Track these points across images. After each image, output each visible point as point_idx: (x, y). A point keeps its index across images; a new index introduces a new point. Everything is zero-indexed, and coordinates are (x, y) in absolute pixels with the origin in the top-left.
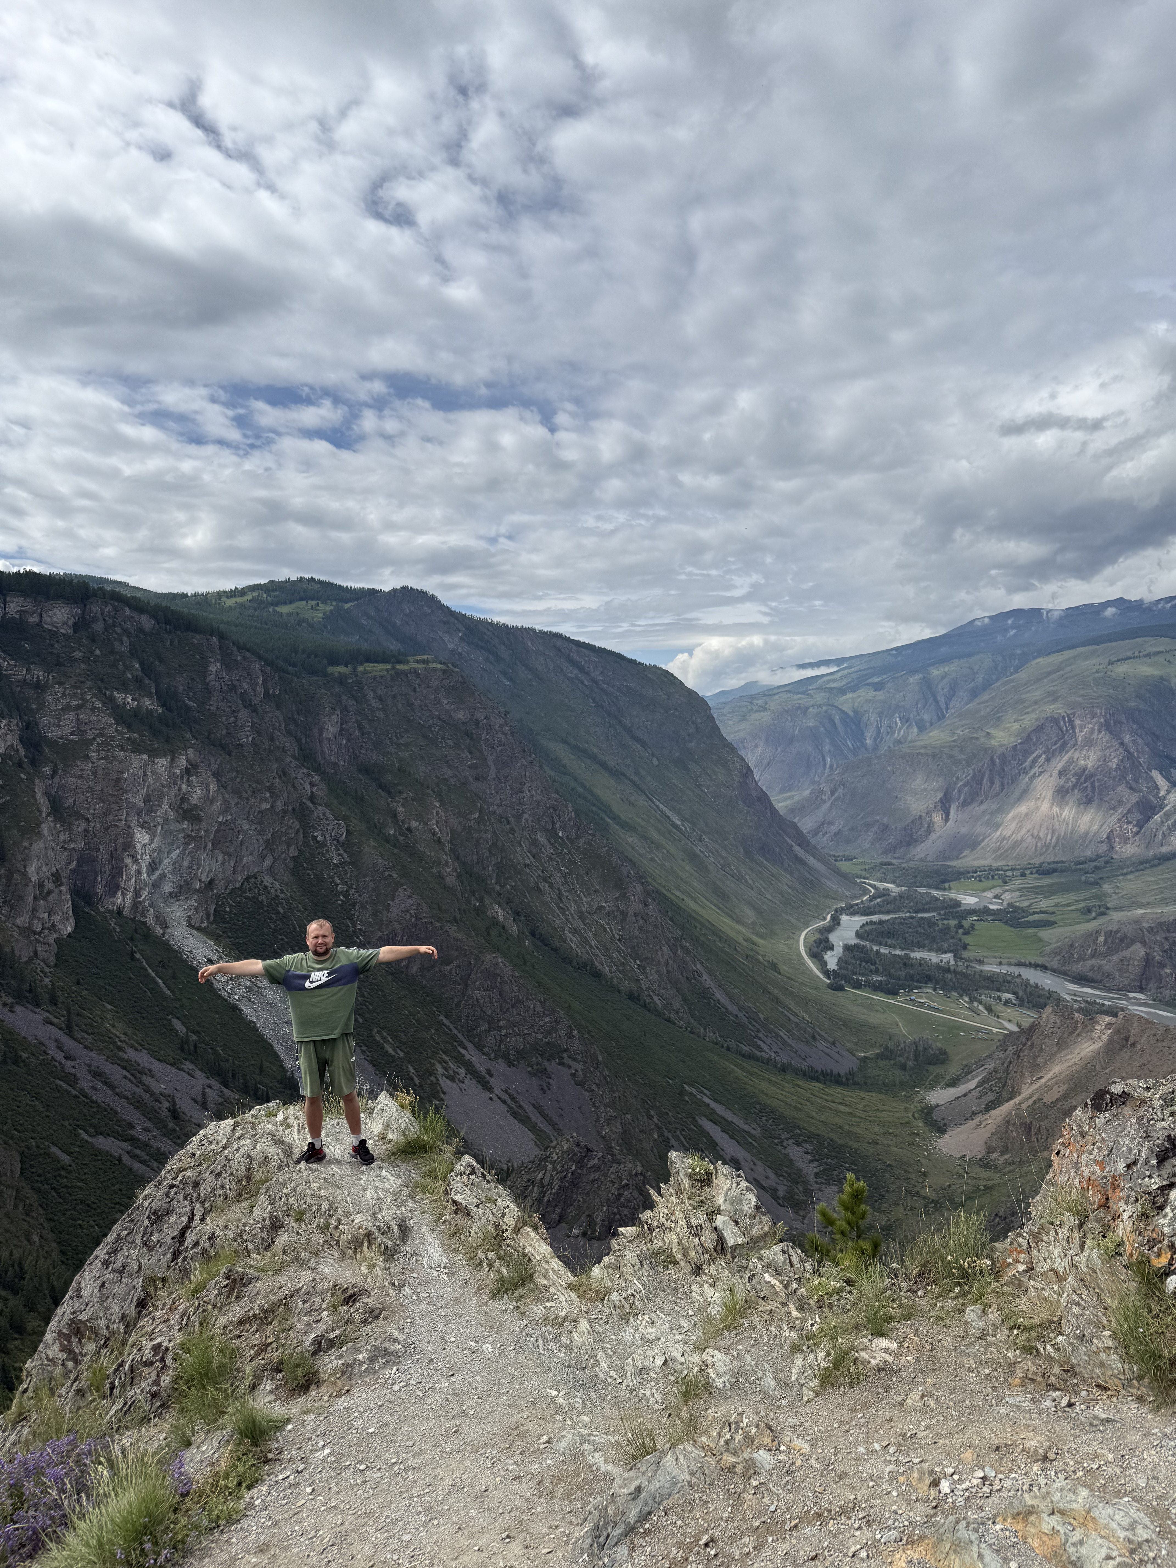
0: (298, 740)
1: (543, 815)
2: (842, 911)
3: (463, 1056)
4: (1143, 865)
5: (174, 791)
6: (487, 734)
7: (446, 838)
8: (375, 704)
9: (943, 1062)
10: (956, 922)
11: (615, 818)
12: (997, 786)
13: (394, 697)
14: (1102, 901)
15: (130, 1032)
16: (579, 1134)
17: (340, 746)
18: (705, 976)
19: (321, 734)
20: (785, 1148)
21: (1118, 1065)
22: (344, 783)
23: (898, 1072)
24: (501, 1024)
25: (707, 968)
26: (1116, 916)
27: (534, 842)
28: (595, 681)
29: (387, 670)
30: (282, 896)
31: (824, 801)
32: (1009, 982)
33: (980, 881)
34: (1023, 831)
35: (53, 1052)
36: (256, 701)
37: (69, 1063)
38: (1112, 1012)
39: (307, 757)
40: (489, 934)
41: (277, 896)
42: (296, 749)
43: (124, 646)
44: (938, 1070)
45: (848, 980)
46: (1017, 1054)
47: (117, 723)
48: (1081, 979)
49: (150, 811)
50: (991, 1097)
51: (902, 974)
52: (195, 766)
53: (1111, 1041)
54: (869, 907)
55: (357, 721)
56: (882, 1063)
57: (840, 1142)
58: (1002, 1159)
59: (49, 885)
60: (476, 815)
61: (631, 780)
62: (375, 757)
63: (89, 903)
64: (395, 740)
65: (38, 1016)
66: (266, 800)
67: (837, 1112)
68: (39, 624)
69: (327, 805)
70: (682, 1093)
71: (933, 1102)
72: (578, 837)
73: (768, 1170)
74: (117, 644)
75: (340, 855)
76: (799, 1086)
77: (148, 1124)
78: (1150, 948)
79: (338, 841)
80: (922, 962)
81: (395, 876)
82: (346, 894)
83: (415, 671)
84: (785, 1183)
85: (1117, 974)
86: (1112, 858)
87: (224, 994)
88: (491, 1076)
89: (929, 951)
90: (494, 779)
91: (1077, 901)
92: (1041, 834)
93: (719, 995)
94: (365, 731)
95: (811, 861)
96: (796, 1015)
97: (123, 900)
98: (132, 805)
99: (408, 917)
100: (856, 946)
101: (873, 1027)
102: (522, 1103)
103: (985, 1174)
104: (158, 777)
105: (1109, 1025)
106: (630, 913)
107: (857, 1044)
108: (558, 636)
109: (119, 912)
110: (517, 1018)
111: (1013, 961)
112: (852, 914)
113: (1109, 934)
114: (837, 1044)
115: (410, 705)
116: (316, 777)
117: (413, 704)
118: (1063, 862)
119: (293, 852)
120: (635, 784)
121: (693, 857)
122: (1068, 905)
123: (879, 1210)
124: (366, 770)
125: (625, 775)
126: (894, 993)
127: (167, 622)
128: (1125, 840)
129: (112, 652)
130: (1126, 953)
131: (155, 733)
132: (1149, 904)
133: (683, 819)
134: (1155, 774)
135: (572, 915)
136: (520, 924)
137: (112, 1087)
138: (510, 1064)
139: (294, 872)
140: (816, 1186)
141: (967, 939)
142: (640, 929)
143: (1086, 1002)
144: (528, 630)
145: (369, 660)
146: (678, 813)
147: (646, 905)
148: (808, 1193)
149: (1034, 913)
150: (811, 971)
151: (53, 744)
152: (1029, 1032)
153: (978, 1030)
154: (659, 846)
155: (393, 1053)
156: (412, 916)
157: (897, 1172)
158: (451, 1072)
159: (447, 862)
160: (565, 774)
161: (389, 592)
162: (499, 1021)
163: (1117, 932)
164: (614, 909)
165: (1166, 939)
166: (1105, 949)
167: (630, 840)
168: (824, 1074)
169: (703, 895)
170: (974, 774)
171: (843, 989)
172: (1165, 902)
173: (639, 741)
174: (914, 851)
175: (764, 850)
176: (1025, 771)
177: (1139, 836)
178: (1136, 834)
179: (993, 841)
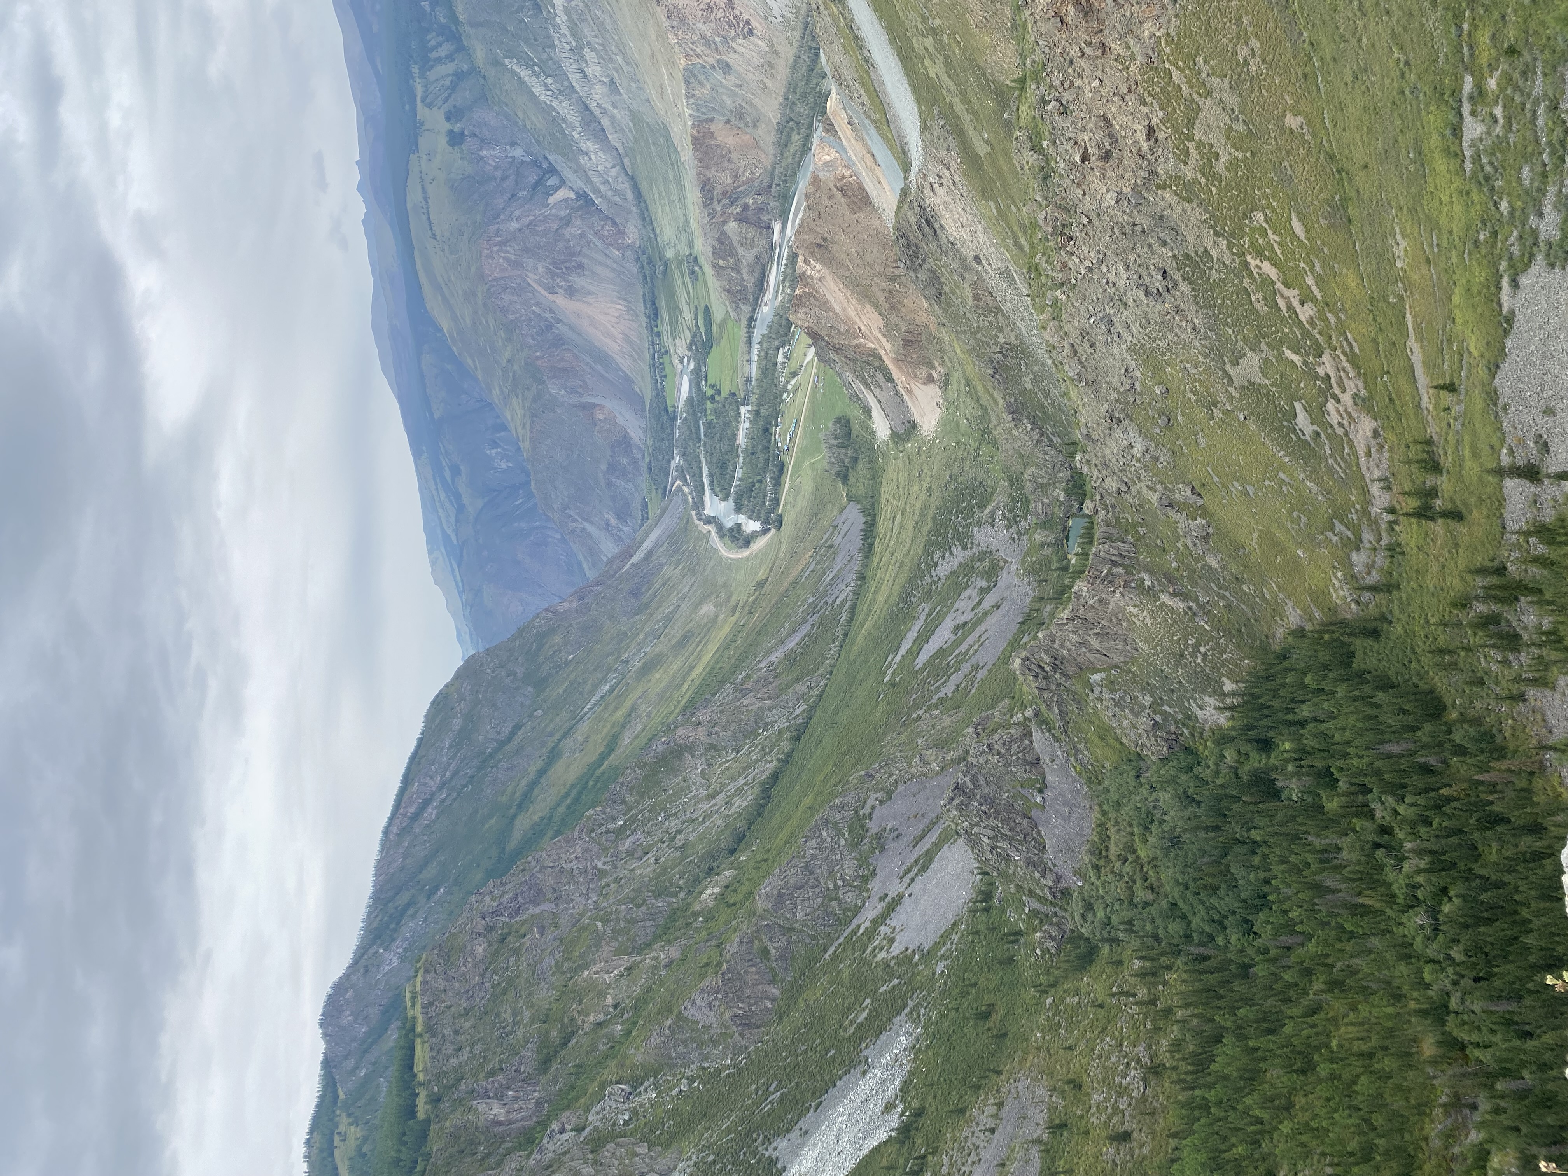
0: (508, 1152)
1: (599, 844)
2: (700, 514)
3: (867, 929)
4: (646, 219)
6: (502, 915)
7: (625, 961)
8: (465, 1055)
9: (848, 421)
10: (708, 402)
11: (603, 757)
12: (566, 355)
13: (457, 1033)
14: (683, 260)
16: (941, 797)
17: (516, 1098)
18: (773, 658)
19: (501, 1124)
20: (939, 579)
21: (844, 256)
22: (560, 1090)
23: (861, 465)
24: (831, 886)
25: (764, 656)
26: (698, 247)
27: (630, 853)
28: (442, 786)
29: (423, 1043)
30: (694, 1158)
31: (584, 529)
32: (767, 353)
33: (665, 376)
34: (614, 331)
38: (793, 257)
39: (529, 1139)
40: (734, 904)
41: (695, 1164)
42: (521, 1153)
44: (856, 427)
45: (770, 512)
46: (837, 350)
48: (762, 285)
50: (879, 377)
51: (762, 458)
53: (821, 261)
54: (696, 487)
55: (486, 1078)
56: (852, 480)
57: (930, 525)
58: (940, 369)
60: (599, 924)
61: (560, 740)
62: (530, 1053)
64: (509, 1028)
67: (902, 527)
69: (587, 1110)
70: (894, 684)
71: (888, 432)
72: (624, 802)
73: (962, 597)
75: (646, 1090)
76: (879, 563)
78: (728, 217)
79: (630, 1094)
80: (751, 437)
81: (669, 1022)
82: (691, 1080)
83: (425, 1007)
84: (973, 579)
85: (756, 250)
86: (639, 247)
88: (886, 895)
89: (738, 430)
90: (557, 905)
91: (684, 284)
92: (617, 314)
93: (792, 643)
94: (497, 1067)
95: (648, 544)
96: (809, 564)
99: (717, 1003)
100: (736, 501)
101: (817, 487)
102: (913, 860)
103: (954, 386)
105: (806, 261)
106: (707, 740)
107: (834, 504)
108: (386, 832)
110: (824, 867)
111: (745, 349)
112: (703, 503)
113: (717, 255)
114: (835, 523)
115: (466, 1012)
116: (553, 1126)
117: (465, 1009)
118: (644, 295)
119: (643, 1149)
120: (564, 736)
121: (647, 669)
122: (688, 293)
123: (994, 488)
124: (545, 1063)
125: (553, 748)
126: (781, 467)
128: (621, 233)
130: (735, 240)
132: (685, 215)
133: (604, 680)
134: (551, 200)
135: (711, 807)
136: (723, 866)
138: (873, 873)
139: (667, 1145)
140: (975, 550)
141: (725, 393)
142: (725, 729)
143: (784, 281)
145: (411, 1068)
146: (597, 686)
147: (699, 723)
148: (982, 557)
149: (697, 326)
150: (762, 547)
152: (815, 337)
153: (815, 386)
154: (634, 708)
155: (867, 1011)
156: (716, 999)
157: (956, 470)
158: (885, 942)
159: (653, 959)
160: (551, 818)
161: (327, 1042)
162: (828, 889)
163: (714, 248)
164: (703, 759)
165: (719, 201)
166: (731, 261)
167: (627, 741)
168: (866, 538)
169: (687, 659)
170: (554, 377)
171: (781, 516)
172: (683, 199)
173: (513, 733)
174: (636, 440)
175: (635, 593)
176: (550, 327)
177: (617, 220)
178: (615, 223)
179: (625, 364)
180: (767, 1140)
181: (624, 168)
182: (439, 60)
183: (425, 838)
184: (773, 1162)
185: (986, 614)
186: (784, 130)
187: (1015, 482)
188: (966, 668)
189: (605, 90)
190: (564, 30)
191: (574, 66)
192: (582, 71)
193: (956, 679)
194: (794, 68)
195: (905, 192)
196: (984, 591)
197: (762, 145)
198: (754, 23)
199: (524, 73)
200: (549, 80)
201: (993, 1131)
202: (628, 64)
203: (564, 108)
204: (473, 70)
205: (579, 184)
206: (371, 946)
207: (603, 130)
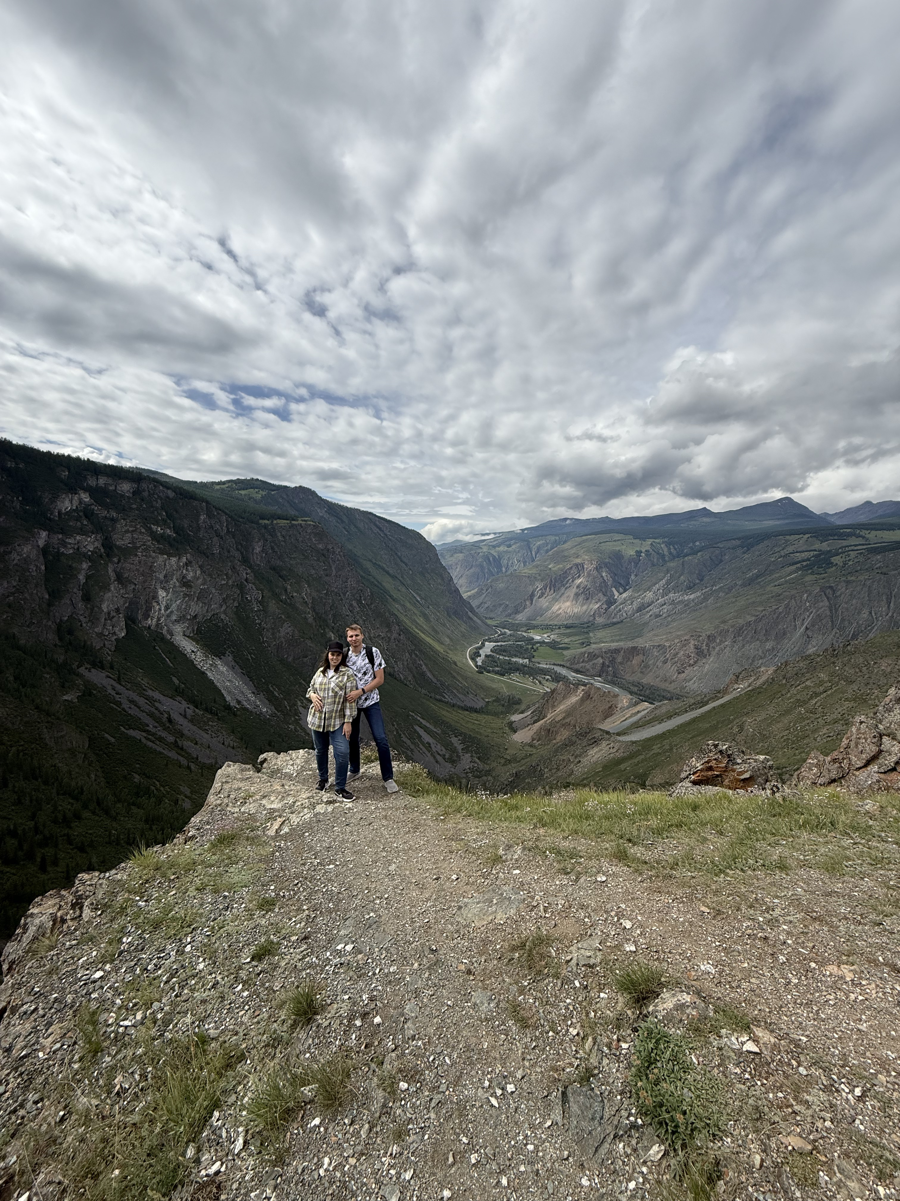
0: (242, 553)
1: (356, 593)
2: (486, 640)
4: (605, 626)
5: (179, 573)
6: (333, 555)
7: (309, 601)
8: (280, 538)
9: (519, 704)
10: (531, 646)
11: (390, 596)
12: (552, 591)
13: (290, 536)
14: (588, 640)
15: (150, 682)
17: (262, 557)
18: (424, 667)
19: (253, 551)
20: (450, 738)
21: (585, 706)
22: (263, 574)
23: (501, 707)
25: (425, 663)
26: (593, 646)
27: (351, 605)
28: (386, 535)
29: (288, 523)
30: (230, 624)
31: (483, 594)
33: (542, 630)
34: (561, 610)
35: (110, 691)
36: (222, 534)
37: (118, 696)
38: (585, 685)
39: (245, 561)
42: (241, 557)
43: (159, 505)
44: (517, 707)
45: (485, 669)
46: (548, 701)
47: (152, 540)
48: (577, 671)
49: (167, 582)
50: (536, 718)
51: (507, 667)
52: (190, 562)
53: (583, 696)
54: (497, 639)
55: (271, 546)
56: (495, 704)
57: (473, 736)
58: (537, 743)
59: (113, 614)
60: (325, 592)
61: (399, 580)
62: (279, 563)
63: (134, 623)
64: (289, 556)
65: (104, 674)
66: (224, 580)
67: (474, 724)
68: (115, 490)
69: (254, 584)
70: (408, 716)
71: (513, 720)
72: (372, 604)
73: (442, 747)
74: (154, 503)
75: (258, 606)
76: (459, 713)
77: (156, 724)
78: (604, 659)
79: (258, 600)
80: (515, 663)
81: (283, 617)
82: (260, 624)
83: (301, 525)
84: (449, 752)
85: (591, 670)
86: (594, 623)
87: (199, 667)
89: (519, 658)
90: (334, 576)
91: (579, 640)
92: (568, 612)
93: (429, 675)
94: (275, 550)
95: (475, 618)
96: (462, 683)
97: (151, 622)
98: (157, 579)
99: (288, 636)
100: (490, 655)
101: (493, 689)
103: (530, 749)
104: (172, 566)
105: (583, 690)
107: (485, 696)
108: (371, 513)
109: (149, 627)
113: (589, 653)
114: (478, 696)
116: (249, 570)
117: (298, 540)
118: (575, 623)
119: (236, 604)
120: (401, 582)
121: (425, 616)
122: (575, 641)
123: (486, 764)
124: (274, 569)
125: (397, 578)
126: (503, 675)
127: (181, 494)
128: (600, 616)
129: (152, 507)
130: (595, 661)
131: (171, 545)
132: (606, 642)
133: (421, 598)
134: (614, 589)
137: (139, 708)
139: (236, 613)
140: (461, 754)
141: (534, 653)
144: (357, 510)
145: (279, 518)
146: (419, 595)
148: (458, 757)
149: (562, 644)
150: (470, 665)
151: (119, 548)
152: (553, 691)
153: (535, 691)
154: (409, 610)
155: (278, 696)
156: (290, 636)
157: (495, 748)
159: (309, 612)
160: (369, 575)
161: (294, 488)
163: (593, 653)
165: (611, 656)
166: (587, 659)
167: (396, 606)
168: (470, 708)
169: (428, 631)
171: (482, 673)
172: (613, 641)
173: (404, 562)
174: (518, 616)
175: (456, 613)
176: (563, 585)
178: (604, 613)
179: (548, 614)
180: (232, 652)
181: (626, 618)
182: (670, 549)
184: (224, 655)
185: (434, 757)
186: (638, 684)
187: (488, 773)
188: (412, 747)
189: (657, 613)
190: (681, 598)
191: (666, 601)
192: (665, 604)
193: (408, 742)
194: (664, 690)
195: (608, 733)
196: (443, 756)
197: (634, 675)
198: (683, 675)
199: (664, 581)
200: (661, 591)
201: (223, 744)
202: (667, 623)
203: (650, 596)
204: (665, 561)
205: (620, 600)
207: (641, 611)
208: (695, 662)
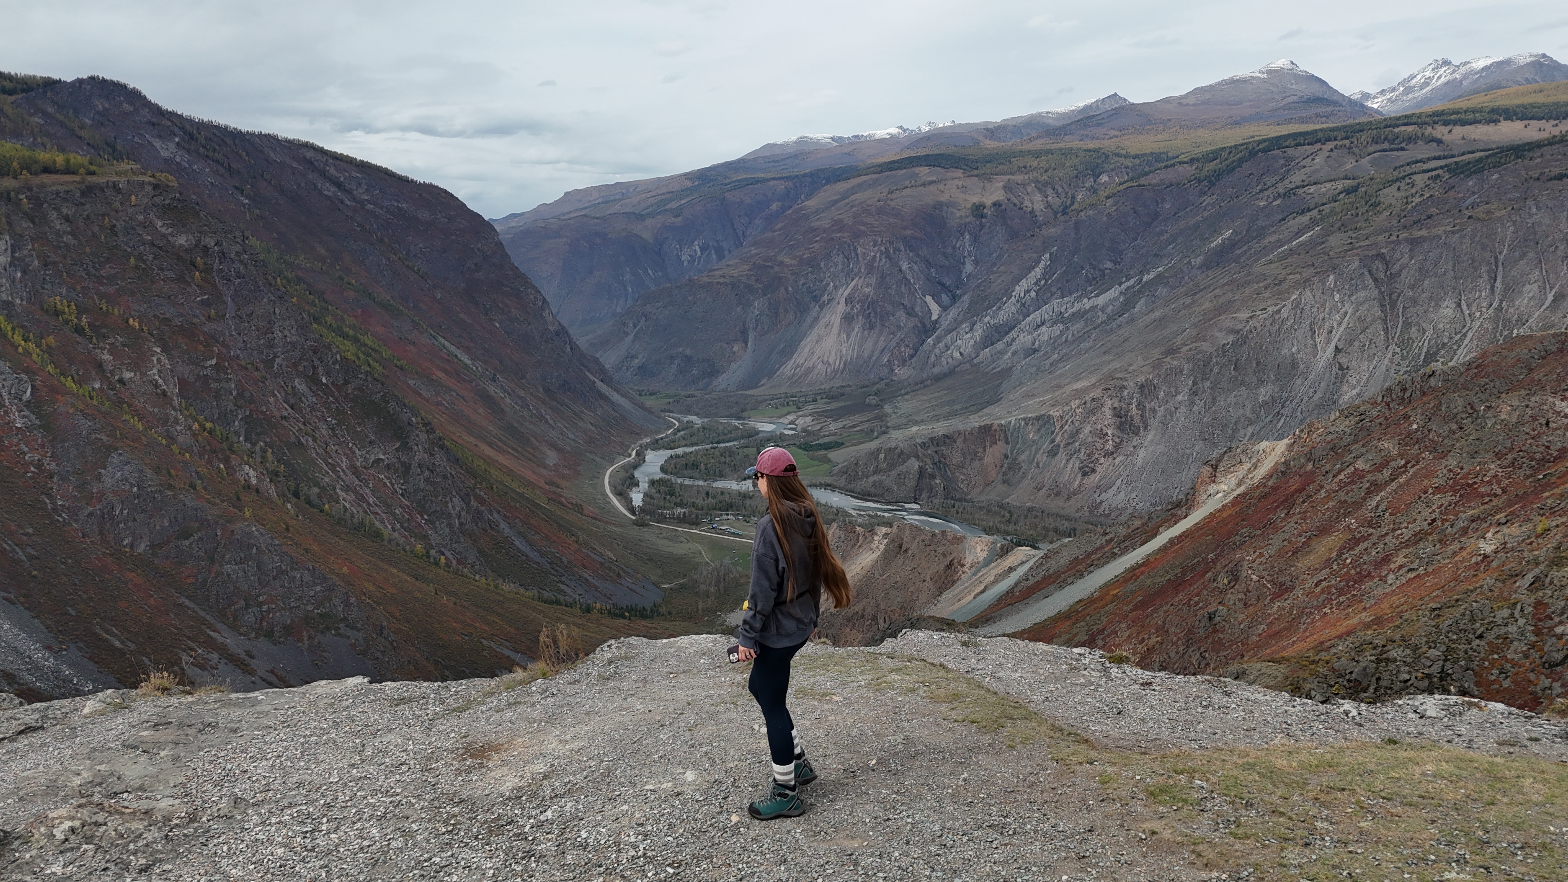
1: (300, 359)
2: (647, 447)
3: (214, 639)
4: (917, 386)
6: (221, 263)
7: (173, 390)
8: (61, 226)
12: (791, 314)
13: (87, 218)
14: (882, 421)
17: (13, 280)
18: (503, 525)
21: (893, 570)
23: (701, 599)
24: (261, 599)
25: (504, 516)
26: (895, 434)
27: (292, 391)
28: (359, 202)
29: (74, 183)
31: (627, 334)
33: (777, 408)
34: (815, 358)
38: (889, 523)
40: (239, 500)
45: (651, 513)
48: (864, 496)
51: (705, 504)
53: (886, 551)
54: (673, 441)
55: (35, 248)
56: (685, 593)
60: (214, 362)
61: (409, 316)
64: (93, 272)
70: (480, 648)
72: (346, 382)
75: (24, 417)
76: (603, 624)
78: (922, 461)
79: (20, 400)
80: (723, 491)
81: (105, 438)
82: (38, 464)
83: (115, 185)
85: (895, 488)
86: (892, 380)
88: (252, 658)
89: (730, 479)
90: (234, 318)
91: (862, 422)
92: (831, 360)
93: (519, 543)
94: (48, 260)
95: (615, 397)
96: (601, 555)
99: (127, 487)
100: (661, 482)
101: (678, 558)
105: (886, 535)
106: (414, 464)
107: (661, 576)
108: (309, 145)
110: (281, 591)
113: (889, 451)
114: (643, 579)
117: (114, 226)
118: (849, 386)
120: (414, 321)
121: (488, 400)
122: (854, 426)
125: (401, 311)
126: (696, 523)
128: (904, 362)
130: (902, 468)
132: (922, 421)
133: (474, 358)
134: (929, 299)
135: (343, 470)
136: (280, 486)
138: (276, 642)
142: (427, 480)
143: (868, 515)
145: (47, 171)
146: (467, 351)
147: (432, 455)
149: (825, 436)
150: (616, 509)
154: (446, 388)
155: (121, 646)
156: (132, 485)
158: (201, 659)
159: (176, 419)
161: (73, 83)
162: (258, 596)
163: (895, 449)
164: (394, 460)
165: (936, 452)
166: (885, 465)
167: (411, 382)
168: (630, 610)
169: (500, 440)
170: (770, 303)
171: (648, 525)
172: (936, 418)
174: (715, 383)
175: (565, 386)
176: (816, 299)
177: (915, 358)
178: (912, 356)
179: (788, 369)
181: (960, 364)
183: (303, 185)
186: (1002, 509)
189: (1029, 345)
190: (1077, 307)
191: (1046, 317)
192: (1043, 323)
194: (1058, 515)
197: (989, 488)
198: (1093, 476)
199: (1038, 271)
200: (1033, 294)
202: (1051, 364)
203: (1009, 309)
205: (945, 324)
206: (182, 128)
207: (992, 344)
208: (1117, 446)
